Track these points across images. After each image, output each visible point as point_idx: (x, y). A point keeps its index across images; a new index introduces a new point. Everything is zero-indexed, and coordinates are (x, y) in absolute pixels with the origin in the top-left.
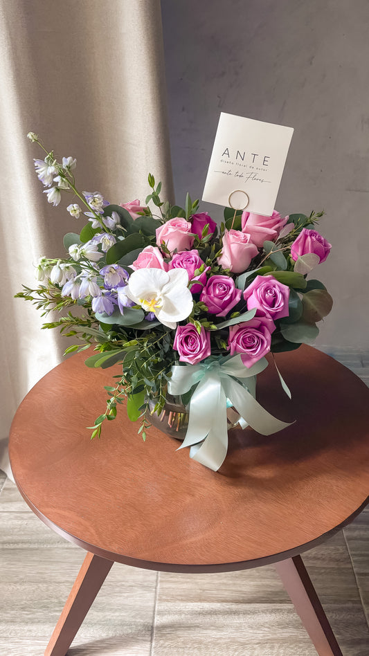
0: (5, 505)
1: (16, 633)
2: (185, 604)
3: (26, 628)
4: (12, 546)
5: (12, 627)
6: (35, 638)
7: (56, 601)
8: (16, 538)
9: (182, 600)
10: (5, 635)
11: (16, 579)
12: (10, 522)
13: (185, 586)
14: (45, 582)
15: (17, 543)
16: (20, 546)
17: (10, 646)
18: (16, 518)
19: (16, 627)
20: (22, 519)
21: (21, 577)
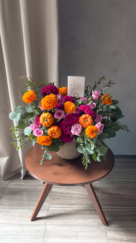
0: (12, 183)
1: (14, 211)
2: (57, 205)
3: (16, 210)
4: (13, 192)
5: (13, 210)
6: (19, 212)
7: (24, 204)
8: (14, 190)
9: (56, 205)
10: (11, 212)
11: (14, 199)
12: (13, 187)
13: (57, 201)
14: (22, 200)
15: (15, 191)
16: (15, 192)
17: (12, 214)
18: (14, 186)
19: (14, 210)
20: (16, 186)
21: (16, 199)
